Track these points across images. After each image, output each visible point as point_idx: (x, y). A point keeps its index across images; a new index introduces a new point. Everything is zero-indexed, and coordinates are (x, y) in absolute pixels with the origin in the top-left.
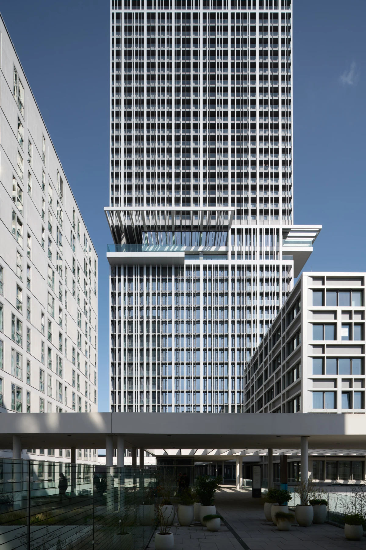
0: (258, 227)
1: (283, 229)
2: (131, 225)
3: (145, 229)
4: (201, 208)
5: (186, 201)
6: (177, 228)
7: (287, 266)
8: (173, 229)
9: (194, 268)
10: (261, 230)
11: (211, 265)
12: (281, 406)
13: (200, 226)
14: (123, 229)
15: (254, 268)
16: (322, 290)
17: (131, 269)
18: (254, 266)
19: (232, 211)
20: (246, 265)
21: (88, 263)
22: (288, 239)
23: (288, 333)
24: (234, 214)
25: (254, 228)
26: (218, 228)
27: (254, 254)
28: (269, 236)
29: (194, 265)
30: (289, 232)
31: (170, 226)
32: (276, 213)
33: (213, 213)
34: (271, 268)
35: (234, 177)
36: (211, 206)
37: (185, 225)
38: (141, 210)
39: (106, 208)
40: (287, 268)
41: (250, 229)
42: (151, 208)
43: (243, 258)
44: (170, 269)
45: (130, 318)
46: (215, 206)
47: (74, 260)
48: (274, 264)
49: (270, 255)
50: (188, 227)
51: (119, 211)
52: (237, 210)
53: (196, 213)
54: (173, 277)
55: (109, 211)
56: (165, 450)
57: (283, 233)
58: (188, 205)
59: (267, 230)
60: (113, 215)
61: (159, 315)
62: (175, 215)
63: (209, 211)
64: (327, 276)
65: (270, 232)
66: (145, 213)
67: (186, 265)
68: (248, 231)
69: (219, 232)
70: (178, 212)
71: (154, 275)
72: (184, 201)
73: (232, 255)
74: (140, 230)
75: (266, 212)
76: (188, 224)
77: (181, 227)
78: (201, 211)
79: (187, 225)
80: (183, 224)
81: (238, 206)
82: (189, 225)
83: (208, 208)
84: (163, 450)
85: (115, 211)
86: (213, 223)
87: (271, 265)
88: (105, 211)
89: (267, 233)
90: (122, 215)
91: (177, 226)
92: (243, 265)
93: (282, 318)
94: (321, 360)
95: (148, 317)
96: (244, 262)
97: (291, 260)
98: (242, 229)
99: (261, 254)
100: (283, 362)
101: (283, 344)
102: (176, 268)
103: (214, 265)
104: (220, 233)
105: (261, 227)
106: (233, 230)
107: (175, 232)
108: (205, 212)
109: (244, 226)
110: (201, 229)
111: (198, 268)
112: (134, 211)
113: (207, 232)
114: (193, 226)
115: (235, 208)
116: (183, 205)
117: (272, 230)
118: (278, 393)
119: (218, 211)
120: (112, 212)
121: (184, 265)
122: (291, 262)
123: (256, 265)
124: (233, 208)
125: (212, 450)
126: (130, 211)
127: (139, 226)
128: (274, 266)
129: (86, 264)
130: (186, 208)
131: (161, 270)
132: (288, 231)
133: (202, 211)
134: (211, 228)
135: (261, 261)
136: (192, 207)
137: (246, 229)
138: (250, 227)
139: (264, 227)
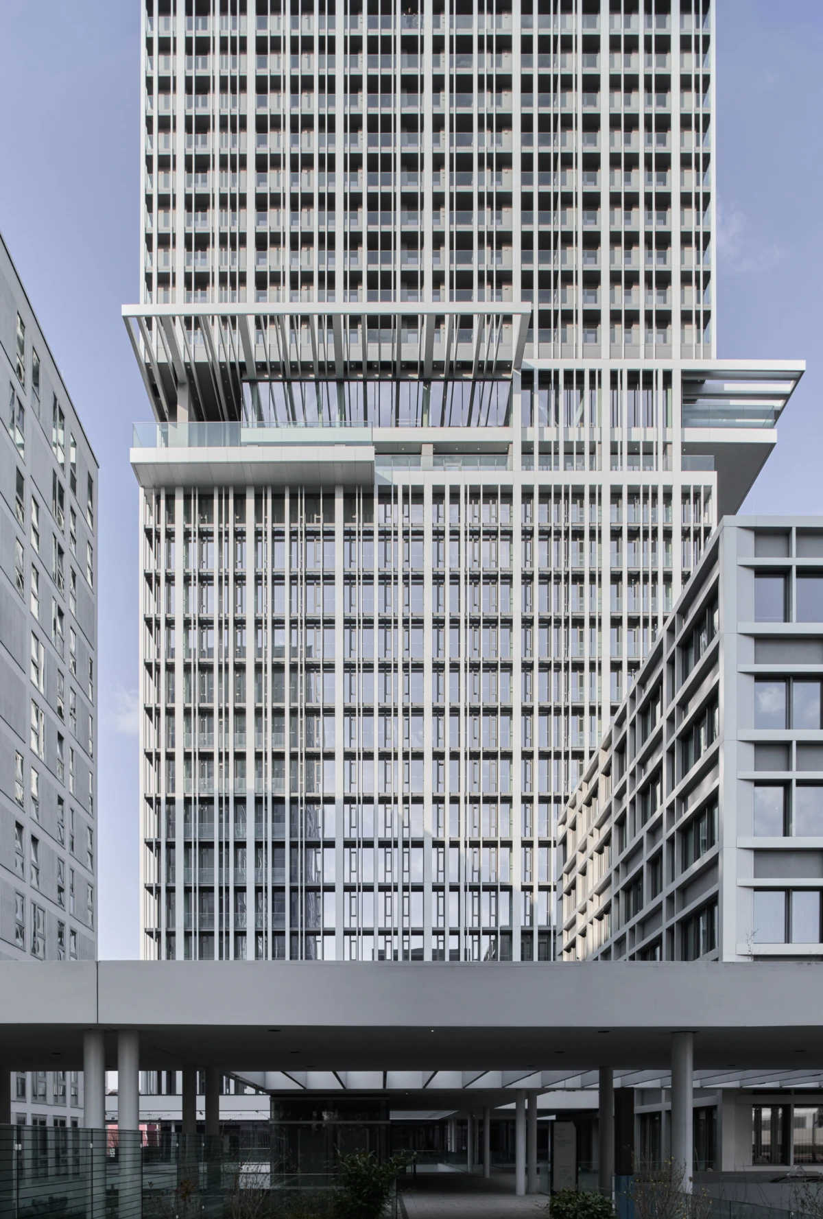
0: (605, 365)
1: (685, 373)
2: (207, 361)
3: (252, 372)
4: (425, 303)
5: (380, 283)
6: (351, 369)
7: (697, 489)
8: (339, 373)
9: (405, 495)
10: (614, 374)
11: (458, 487)
12: (661, 935)
13: (422, 363)
14: (182, 374)
15: (592, 495)
16: (784, 572)
17: (205, 499)
18: (592, 488)
19: (523, 315)
20: (567, 487)
21: (66, 485)
22: (702, 403)
23: (683, 705)
24: (531, 326)
25: (593, 367)
26: (480, 369)
27: (592, 453)
28: (641, 393)
29: (405, 488)
30: (703, 382)
31: (329, 363)
32: (664, 319)
33: (466, 321)
34: (646, 495)
35: (531, 208)
36: (457, 300)
37: (377, 359)
38: (239, 315)
39: (127, 310)
40: (697, 495)
41: (580, 374)
42: (267, 308)
43: (557, 464)
44: (330, 497)
45: (202, 654)
46: (469, 298)
47: (20, 478)
48: (655, 483)
49: (641, 452)
50: (385, 366)
51: (167, 316)
52: (540, 312)
53: (410, 321)
54: (339, 525)
55: (138, 317)
56: (338, 1073)
57: (685, 383)
58: (386, 298)
59: (633, 375)
60: (150, 328)
61: (294, 645)
62: (345, 327)
63: (451, 315)
64: (798, 529)
65: (640, 380)
66: (251, 321)
67: (380, 487)
68: (574, 379)
69: (484, 380)
70: (355, 320)
71: (278, 516)
72: (372, 285)
73: (523, 453)
74: (236, 374)
75: (632, 318)
76: (387, 357)
77: (365, 366)
78: (425, 317)
79: (383, 359)
80: (373, 357)
81: (544, 298)
82: (390, 359)
83: (449, 306)
84: (331, 1073)
85: (156, 316)
86: (465, 352)
87: (646, 488)
88: (126, 318)
89: (633, 383)
90: (179, 329)
91: (351, 363)
92: (558, 487)
93: (666, 657)
94: (780, 791)
95: (259, 652)
96: (560, 476)
97: (708, 470)
98: (556, 373)
99: (614, 452)
100: (667, 796)
101: (667, 741)
102: (349, 498)
103: (466, 486)
104: (488, 384)
105: (614, 368)
106: (527, 377)
107: (346, 384)
108: (439, 319)
109: (560, 364)
110: (428, 372)
111: (416, 495)
112: (216, 318)
113: (446, 381)
114: (402, 363)
115: (535, 306)
116: (371, 298)
117: (648, 375)
118: (654, 895)
119: (481, 315)
120: (149, 320)
121: (373, 486)
122: (708, 478)
123: (600, 487)
124: (526, 307)
125: (482, 1072)
126: (204, 316)
127: (233, 365)
128: (655, 488)
129: (62, 491)
130: (380, 308)
131: (302, 503)
132: (699, 379)
133: (429, 315)
134: (457, 369)
135: (614, 472)
136: (397, 305)
137: (568, 374)
138: (580, 367)
139: (625, 365)
